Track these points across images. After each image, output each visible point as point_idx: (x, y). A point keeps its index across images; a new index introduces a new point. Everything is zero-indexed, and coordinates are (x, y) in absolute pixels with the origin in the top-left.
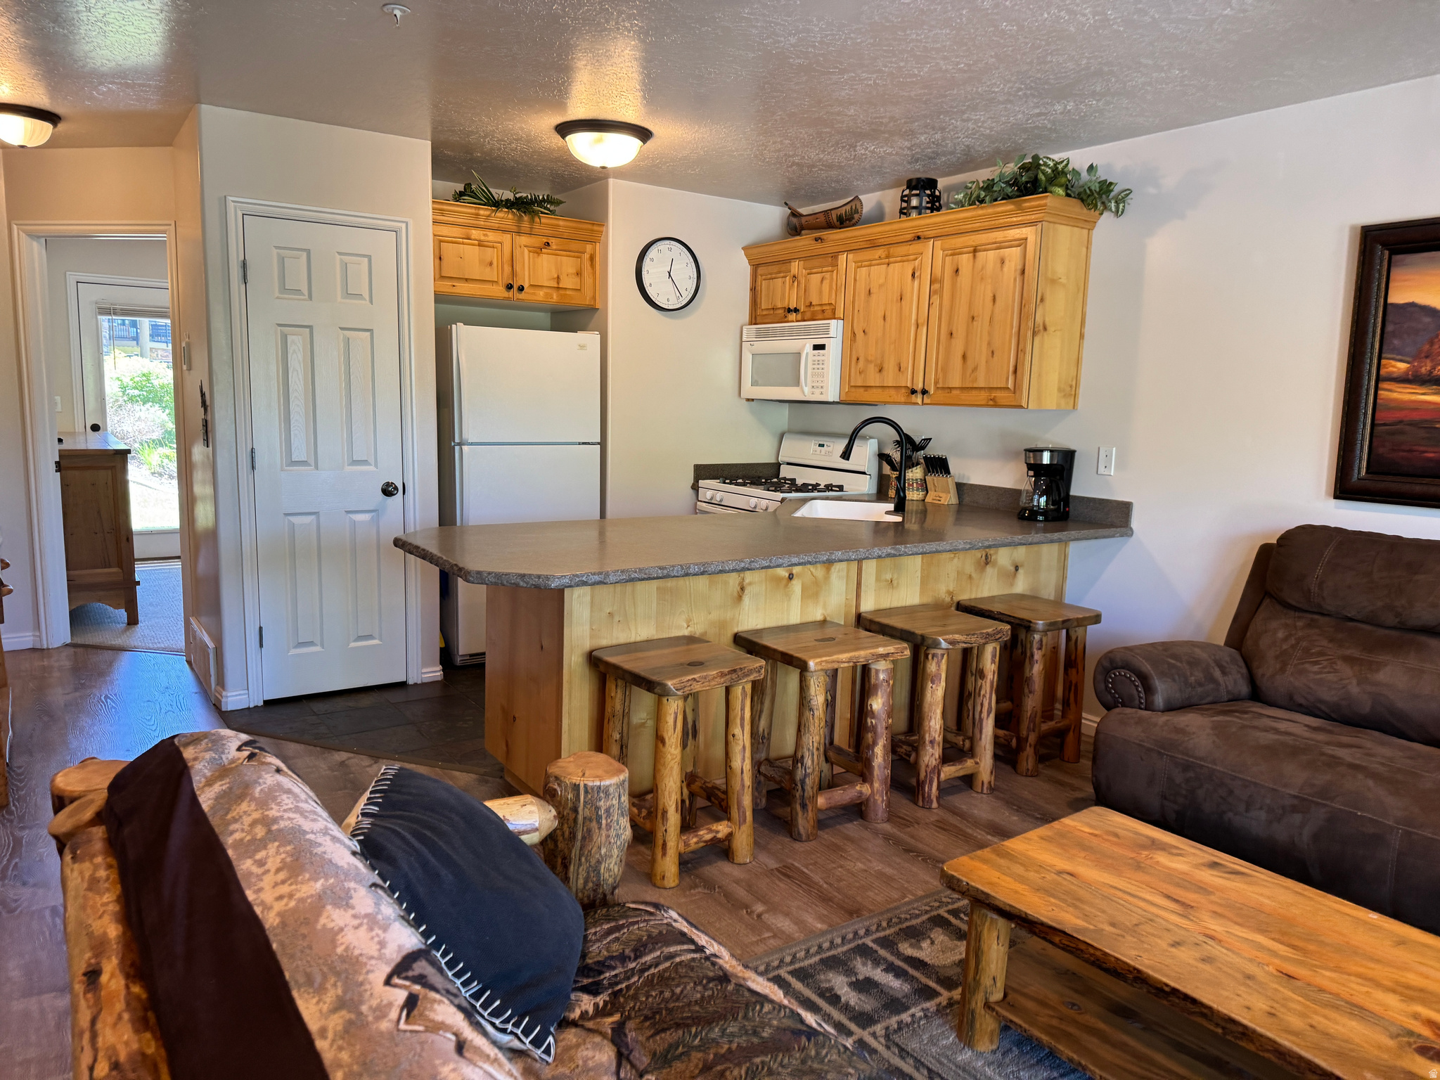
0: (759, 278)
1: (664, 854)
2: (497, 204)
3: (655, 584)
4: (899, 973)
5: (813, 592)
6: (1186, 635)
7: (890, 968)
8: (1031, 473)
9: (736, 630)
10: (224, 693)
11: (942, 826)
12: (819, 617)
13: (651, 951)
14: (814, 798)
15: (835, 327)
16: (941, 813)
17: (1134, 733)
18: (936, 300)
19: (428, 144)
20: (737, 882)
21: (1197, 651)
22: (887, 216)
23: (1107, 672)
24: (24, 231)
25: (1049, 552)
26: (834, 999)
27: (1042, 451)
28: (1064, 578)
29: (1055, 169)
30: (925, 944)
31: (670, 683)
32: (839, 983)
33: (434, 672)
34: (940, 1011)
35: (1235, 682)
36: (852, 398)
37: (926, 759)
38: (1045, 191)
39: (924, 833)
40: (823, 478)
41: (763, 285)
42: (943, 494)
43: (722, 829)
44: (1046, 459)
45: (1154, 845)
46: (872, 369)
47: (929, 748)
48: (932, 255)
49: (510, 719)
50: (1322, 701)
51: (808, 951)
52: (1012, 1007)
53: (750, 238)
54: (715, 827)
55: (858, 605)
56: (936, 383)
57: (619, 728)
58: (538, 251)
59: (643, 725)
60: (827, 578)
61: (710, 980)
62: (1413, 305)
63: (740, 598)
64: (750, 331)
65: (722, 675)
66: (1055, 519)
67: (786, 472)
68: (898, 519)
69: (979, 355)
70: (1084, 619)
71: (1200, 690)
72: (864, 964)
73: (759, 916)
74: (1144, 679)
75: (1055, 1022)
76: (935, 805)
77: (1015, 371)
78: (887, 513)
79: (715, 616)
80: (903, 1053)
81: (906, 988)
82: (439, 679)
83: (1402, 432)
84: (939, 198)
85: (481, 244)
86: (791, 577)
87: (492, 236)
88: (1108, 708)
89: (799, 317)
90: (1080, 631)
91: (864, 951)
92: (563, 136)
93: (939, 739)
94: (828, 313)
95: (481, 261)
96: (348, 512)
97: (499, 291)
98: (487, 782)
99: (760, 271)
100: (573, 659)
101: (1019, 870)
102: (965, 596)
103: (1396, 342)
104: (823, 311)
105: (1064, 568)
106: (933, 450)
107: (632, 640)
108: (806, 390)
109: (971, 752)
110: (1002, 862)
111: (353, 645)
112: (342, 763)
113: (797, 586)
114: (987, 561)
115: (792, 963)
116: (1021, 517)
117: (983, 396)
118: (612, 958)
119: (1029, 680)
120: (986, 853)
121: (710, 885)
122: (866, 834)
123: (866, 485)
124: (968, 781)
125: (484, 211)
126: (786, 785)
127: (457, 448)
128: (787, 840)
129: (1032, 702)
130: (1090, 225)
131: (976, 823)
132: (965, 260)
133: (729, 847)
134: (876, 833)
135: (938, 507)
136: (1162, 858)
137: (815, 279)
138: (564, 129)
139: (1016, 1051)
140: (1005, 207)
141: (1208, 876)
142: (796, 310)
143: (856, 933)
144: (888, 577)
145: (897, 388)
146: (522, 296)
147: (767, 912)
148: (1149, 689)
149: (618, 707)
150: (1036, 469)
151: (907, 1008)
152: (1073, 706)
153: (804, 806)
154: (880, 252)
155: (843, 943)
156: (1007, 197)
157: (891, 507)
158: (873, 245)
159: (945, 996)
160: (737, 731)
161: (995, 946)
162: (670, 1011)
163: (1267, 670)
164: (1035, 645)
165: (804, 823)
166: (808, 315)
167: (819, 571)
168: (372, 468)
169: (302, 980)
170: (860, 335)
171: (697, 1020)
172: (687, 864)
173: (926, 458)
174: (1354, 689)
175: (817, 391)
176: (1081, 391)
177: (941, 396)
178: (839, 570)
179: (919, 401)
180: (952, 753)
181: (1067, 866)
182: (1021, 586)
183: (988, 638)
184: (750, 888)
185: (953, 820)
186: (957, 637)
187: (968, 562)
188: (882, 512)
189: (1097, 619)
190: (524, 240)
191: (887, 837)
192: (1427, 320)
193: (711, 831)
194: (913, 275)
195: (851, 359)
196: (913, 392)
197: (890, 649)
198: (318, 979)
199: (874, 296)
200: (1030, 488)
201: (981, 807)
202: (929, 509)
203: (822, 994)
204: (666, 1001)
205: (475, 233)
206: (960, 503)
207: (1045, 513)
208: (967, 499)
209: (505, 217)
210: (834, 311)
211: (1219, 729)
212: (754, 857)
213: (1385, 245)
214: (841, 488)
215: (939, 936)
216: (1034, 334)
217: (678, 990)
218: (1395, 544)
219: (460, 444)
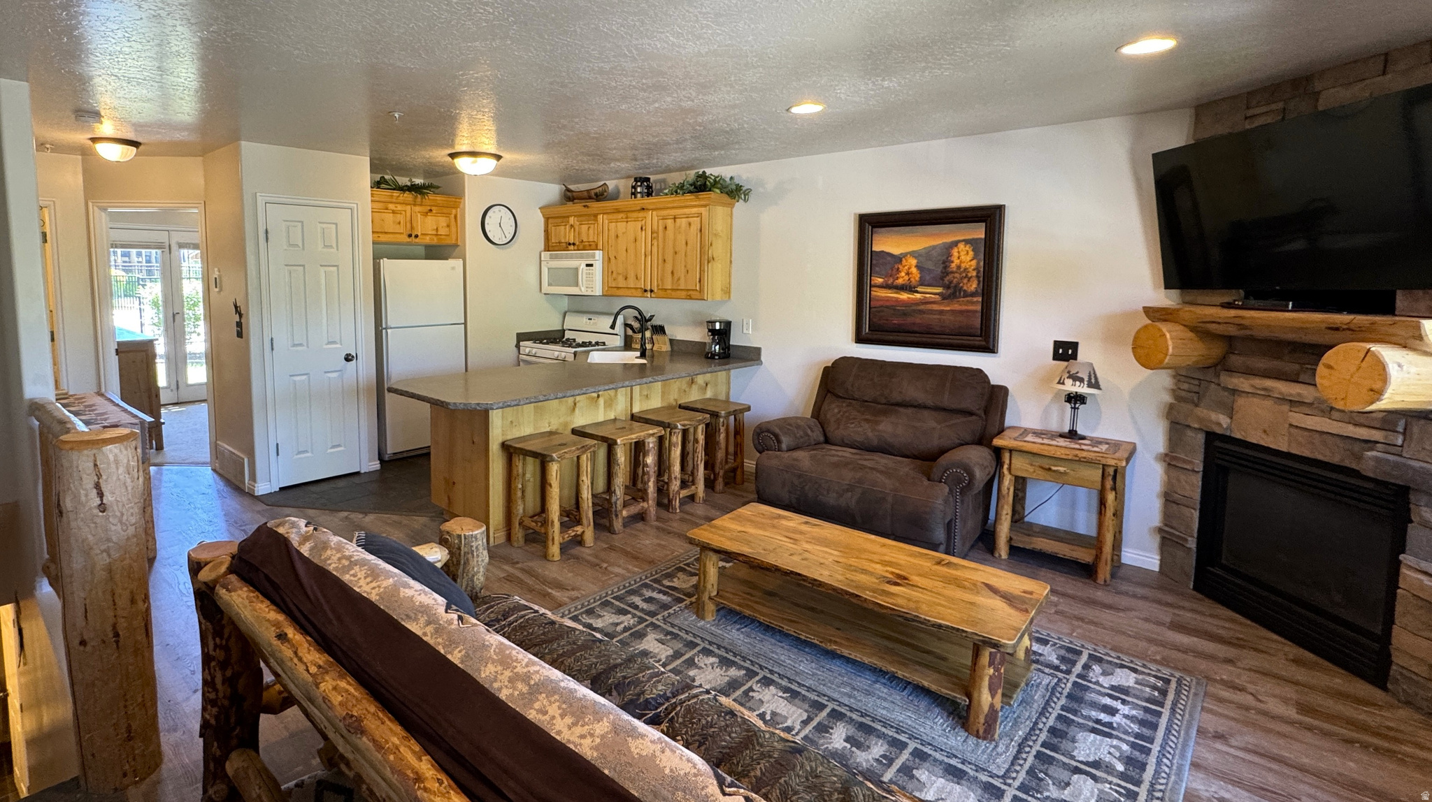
0: (550, 225)
1: (553, 544)
2: (402, 189)
3: (532, 405)
4: (665, 593)
5: (609, 404)
6: (792, 415)
7: (660, 592)
8: (710, 334)
9: (572, 427)
10: (256, 485)
11: (682, 520)
12: (613, 417)
13: (512, 615)
14: (621, 511)
15: (598, 254)
16: (682, 514)
17: (774, 462)
18: (655, 242)
19: (368, 158)
20: (590, 555)
21: (799, 421)
22: (621, 196)
23: (759, 435)
24: (97, 207)
25: (722, 375)
26: (636, 607)
27: (715, 322)
28: (729, 388)
29: (715, 181)
30: (675, 580)
31: (554, 455)
32: (637, 600)
33: (376, 465)
34: (686, 607)
35: (817, 435)
36: (610, 293)
37: (673, 487)
38: (710, 190)
39: (675, 524)
40: (593, 338)
41: (552, 229)
42: (662, 345)
43: (579, 529)
44: (718, 326)
45: (780, 517)
46: (621, 278)
47: (674, 481)
48: (651, 219)
49: (450, 484)
50: (856, 441)
51: (619, 588)
52: (721, 597)
53: (543, 203)
54: (576, 529)
55: (631, 410)
56: (658, 286)
57: (521, 482)
58: (426, 214)
59: (529, 480)
60: (616, 395)
61: (546, 624)
62: (883, 252)
63: (574, 409)
64: (546, 255)
65: (578, 449)
66: (724, 358)
67: (568, 335)
68: (643, 361)
69: (681, 272)
70: (744, 409)
71: (802, 440)
72: (647, 591)
73: (606, 568)
74: (776, 436)
75: (741, 601)
76: (678, 511)
77: (700, 281)
78: (637, 358)
79: (562, 420)
80: (673, 625)
81: (669, 599)
82: (379, 468)
83: (883, 311)
84: (651, 187)
85: (394, 212)
86: (598, 396)
87: (399, 207)
88: (760, 453)
89: (576, 248)
90: (741, 415)
91: (646, 586)
92: (453, 159)
93: (679, 476)
94: (594, 247)
95: (394, 222)
96: (326, 372)
97: (405, 239)
98: (435, 521)
99: (550, 221)
100: (494, 447)
101: (722, 532)
102: (682, 401)
103: (877, 269)
104: (590, 245)
105: (729, 383)
106: (655, 322)
107: (522, 435)
108: (583, 289)
109: (693, 483)
110: (713, 530)
111: (329, 451)
112: (346, 517)
113: (601, 401)
114: (693, 382)
115: (612, 594)
116: (707, 357)
117: (684, 293)
118: (492, 621)
119: (718, 443)
120: (705, 527)
121: (577, 558)
122: (647, 528)
123: (618, 341)
124: (692, 498)
125: (396, 193)
126: (606, 506)
127: (384, 331)
128: (608, 534)
129: (720, 455)
130: (732, 206)
131: (700, 517)
132: (670, 222)
133: (582, 539)
134: (651, 526)
135: (660, 353)
136: (784, 522)
137: (584, 228)
138: (453, 156)
139: (724, 619)
140: (688, 196)
141: (804, 528)
142: (574, 244)
143: (641, 578)
144: (645, 393)
145: (636, 288)
146: (417, 240)
147: (610, 566)
148: (779, 442)
149: (520, 471)
150: (713, 332)
151: (671, 608)
152: (739, 455)
153: (617, 516)
154: (621, 215)
155: (635, 584)
156: (690, 192)
157: (638, 354)
158: (618, 211)
159: (688, 601)
160: (584, 478)
161: (712, 569)
162: (530, 640)
163: (831, 428)
164: (721, 424)
165: (618, 524)
166: (581, 247)
167: (612, 393)
168: (338, 346)
169: (404, 617)
170: (612, 258)
171: (544, 642)
172: (564, 548)
173: (652, 326)
174: (870, 434)
175: (590, 290)
176: (732, 290)
177: (661, 293)
178: (622, 392)
179: (649, 295)
180: (684, 485)
181: (743, 529)
182: (709, 394)
183: (700, 422)
184: (597, 557)
185: (688, 517)
186: (686, 422)
187: (683, 384)
188: (632, 357)
189: (749, 409)
190: (417, 209)
191: (658, 528)
192: (889, 259)
193: (574, 531)
194: (642, 228)
195: (608, 273)
196: (646, 291)
197: (655, 431)
198: (413, 615)
199: (620, 239)
200: (710, 341)
201: (699, 509)
202: (656, 354)
203: (629, 606)
204: (526, 636)
205: (391, 206)
206: (672, 350)
207: (719, 354)
208: (675, 348)
209: (408, 196)
210: (597, 245)
211: (812, 457)
212: (595, 543)
213: (869, 224)
214: (604, 344)
215: (680, 575)
216: (708, 262)
217: (531, 631)
218: (882, 364)
219: (386, 329)
